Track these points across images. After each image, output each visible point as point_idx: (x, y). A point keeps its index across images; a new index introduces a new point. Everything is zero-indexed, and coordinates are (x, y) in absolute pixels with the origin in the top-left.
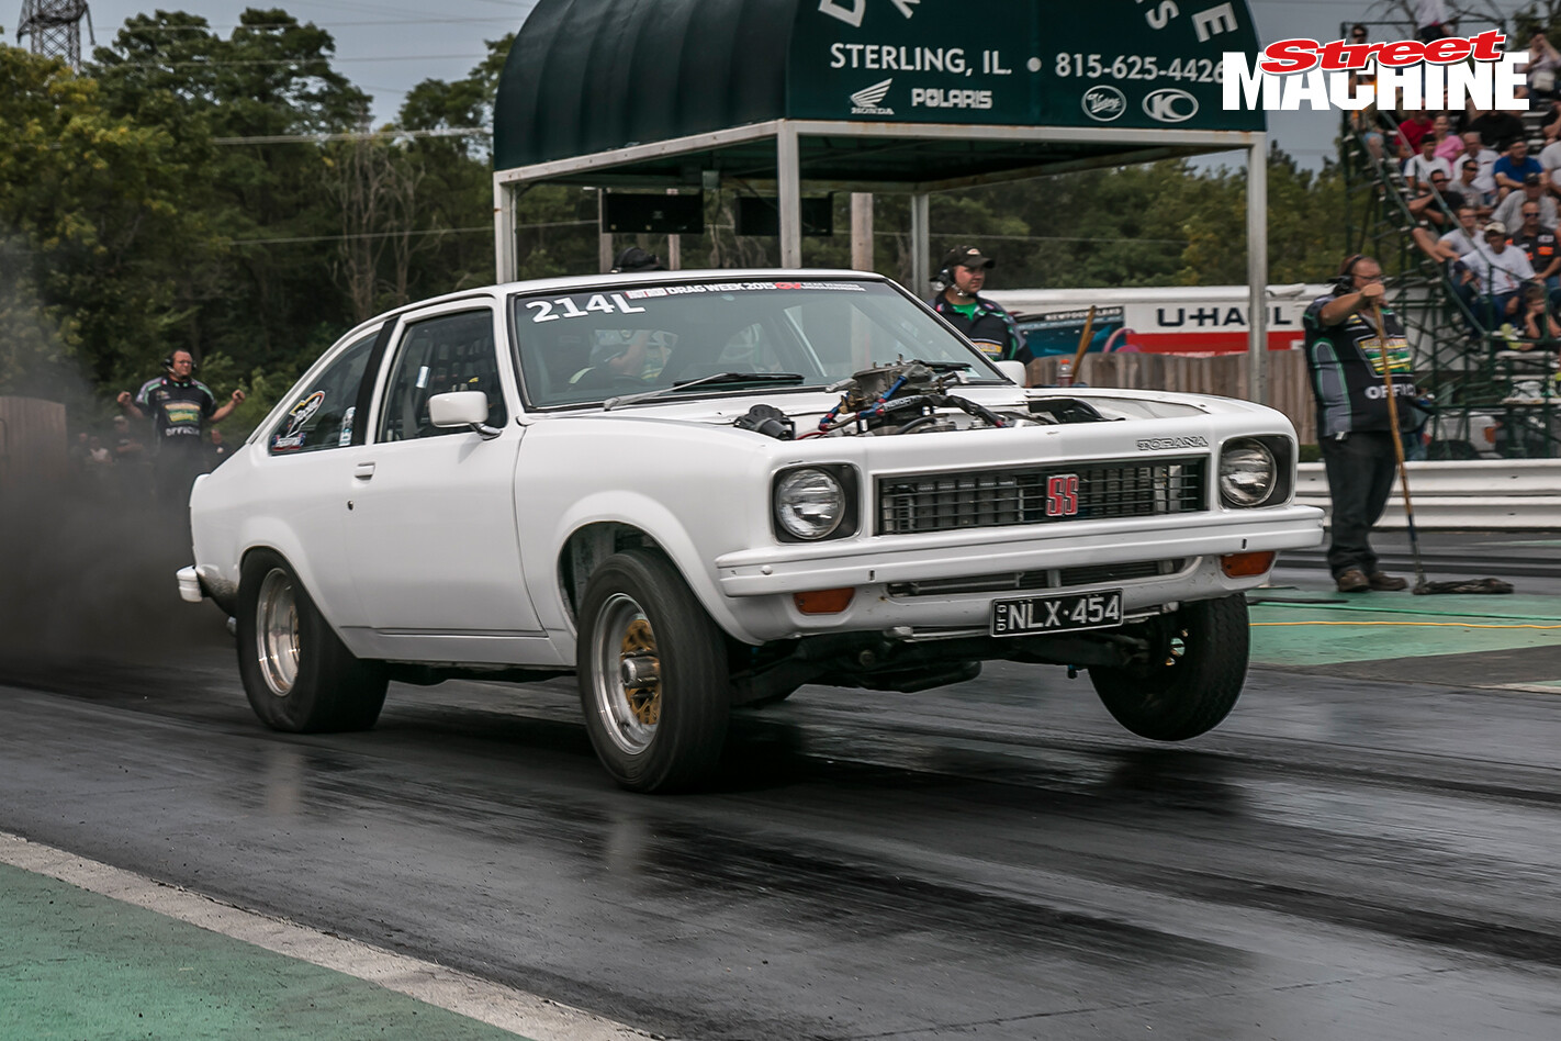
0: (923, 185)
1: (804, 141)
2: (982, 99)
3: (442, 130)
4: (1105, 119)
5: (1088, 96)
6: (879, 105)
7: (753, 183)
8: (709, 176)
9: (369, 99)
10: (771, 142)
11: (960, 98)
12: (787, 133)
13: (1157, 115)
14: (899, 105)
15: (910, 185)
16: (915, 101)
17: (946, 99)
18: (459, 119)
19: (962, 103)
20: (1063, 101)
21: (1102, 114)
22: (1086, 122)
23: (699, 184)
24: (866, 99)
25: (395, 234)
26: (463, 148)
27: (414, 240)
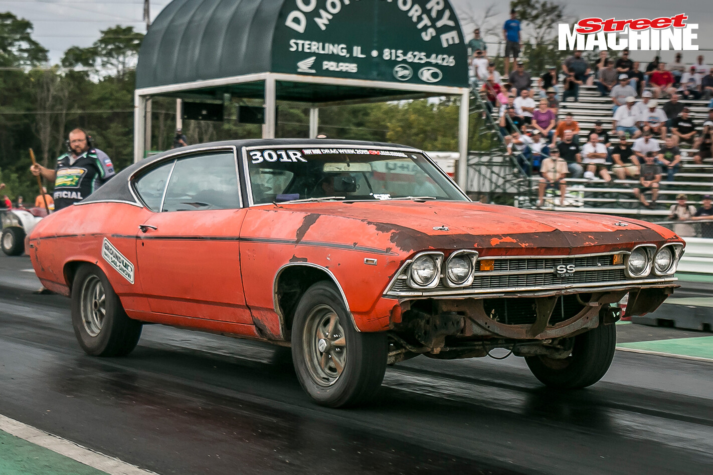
0: (317, 104)
1: (278, 83)
2: (352, 68)
3: (79, 68)
4: (403, 79)
5: (397, 68)
6: (310, 68)
7: (245, 100)
8: (227, 95)
9: (47, 51)
10: (262, 83)
11: (344, 67)
12: (270, 79)
13: (424, 78)
14: (318, 68)
15: (311, 104)
16: (325, 67)
17: (338, 67)
18: (86, 63)
19: (344, 69)
20: (386, 70)
21: (403, 77)
22: (394, 80)
23: (222, 99)
24: (304, 65)
25: (59, 112)
26: (88, 76)
27: (67, 115)
